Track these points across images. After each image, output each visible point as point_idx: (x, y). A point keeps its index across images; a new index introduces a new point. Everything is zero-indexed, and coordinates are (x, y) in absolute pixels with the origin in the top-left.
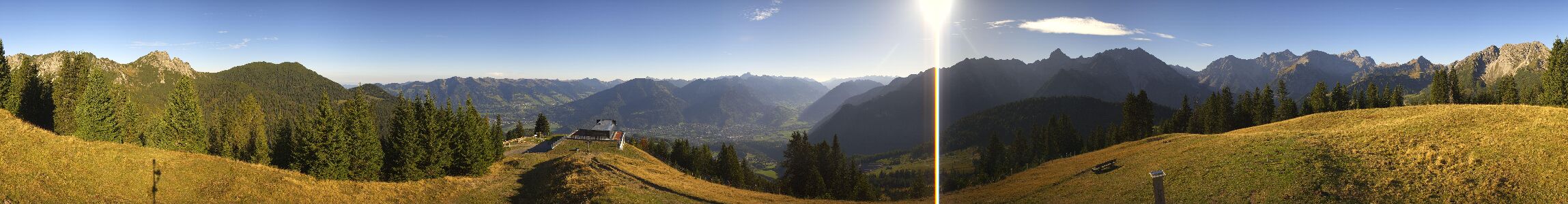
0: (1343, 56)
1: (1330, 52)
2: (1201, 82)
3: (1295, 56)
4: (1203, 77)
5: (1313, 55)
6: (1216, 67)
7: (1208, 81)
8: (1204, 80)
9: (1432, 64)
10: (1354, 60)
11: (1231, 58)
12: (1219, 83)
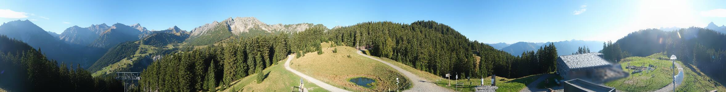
0: (133, 26)
1: (126, 24)
2: (61, 39)
3: (108, 27)
4: (62, 37)
5: (118, 25)
6: (69, 31)
7: (64, 39)
8: (62, 38)
9: (181, 30)
10: (138, 28)
11: (76, 27)
12: (70, 39)
